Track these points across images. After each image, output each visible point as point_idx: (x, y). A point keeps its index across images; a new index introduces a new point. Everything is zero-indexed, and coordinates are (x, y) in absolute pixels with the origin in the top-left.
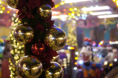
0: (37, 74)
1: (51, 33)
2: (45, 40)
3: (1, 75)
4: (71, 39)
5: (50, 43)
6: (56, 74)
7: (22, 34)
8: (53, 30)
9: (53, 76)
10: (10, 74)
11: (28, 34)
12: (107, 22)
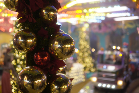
0: (40, 87)
1: (56, 39)
2: (49, 48)
3: (1, 90)
4: (84, 46)
5: (55, 51)
6: (63, 87)
7: (22, 41)
8: (58, 36)
9: (59, 90)
10: (12, 89)
11: (30, 41)
12: (125, 25)
